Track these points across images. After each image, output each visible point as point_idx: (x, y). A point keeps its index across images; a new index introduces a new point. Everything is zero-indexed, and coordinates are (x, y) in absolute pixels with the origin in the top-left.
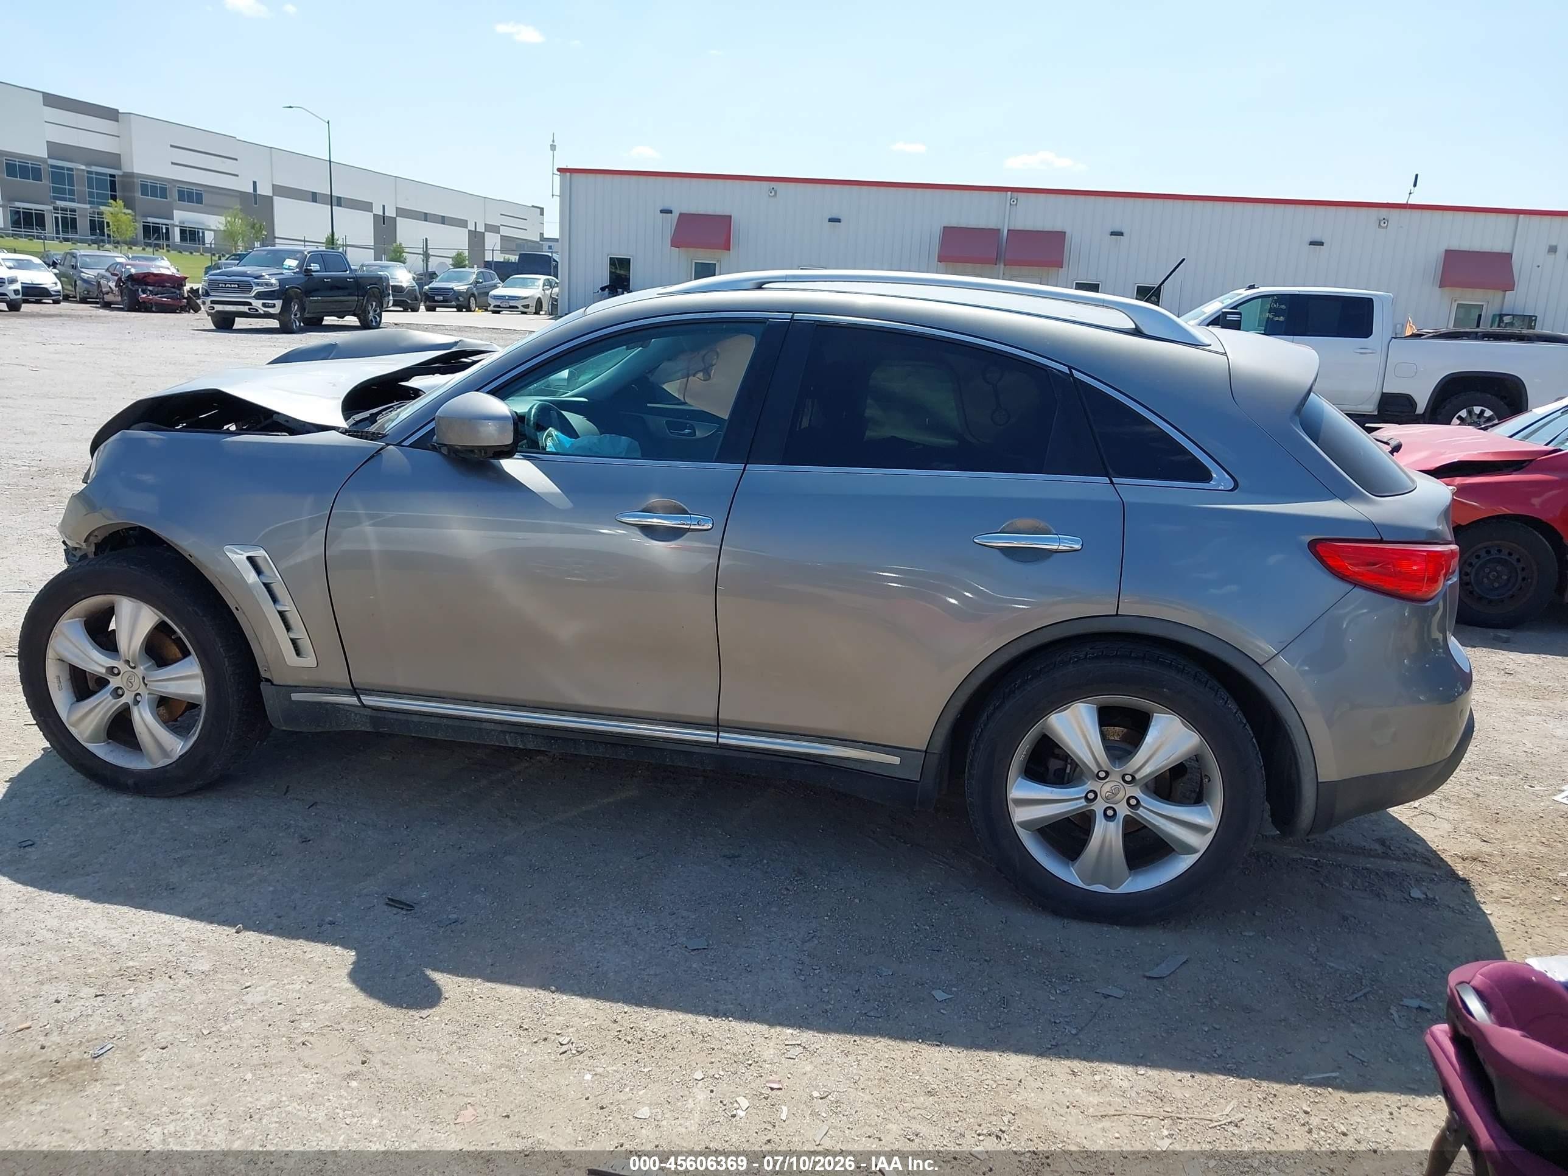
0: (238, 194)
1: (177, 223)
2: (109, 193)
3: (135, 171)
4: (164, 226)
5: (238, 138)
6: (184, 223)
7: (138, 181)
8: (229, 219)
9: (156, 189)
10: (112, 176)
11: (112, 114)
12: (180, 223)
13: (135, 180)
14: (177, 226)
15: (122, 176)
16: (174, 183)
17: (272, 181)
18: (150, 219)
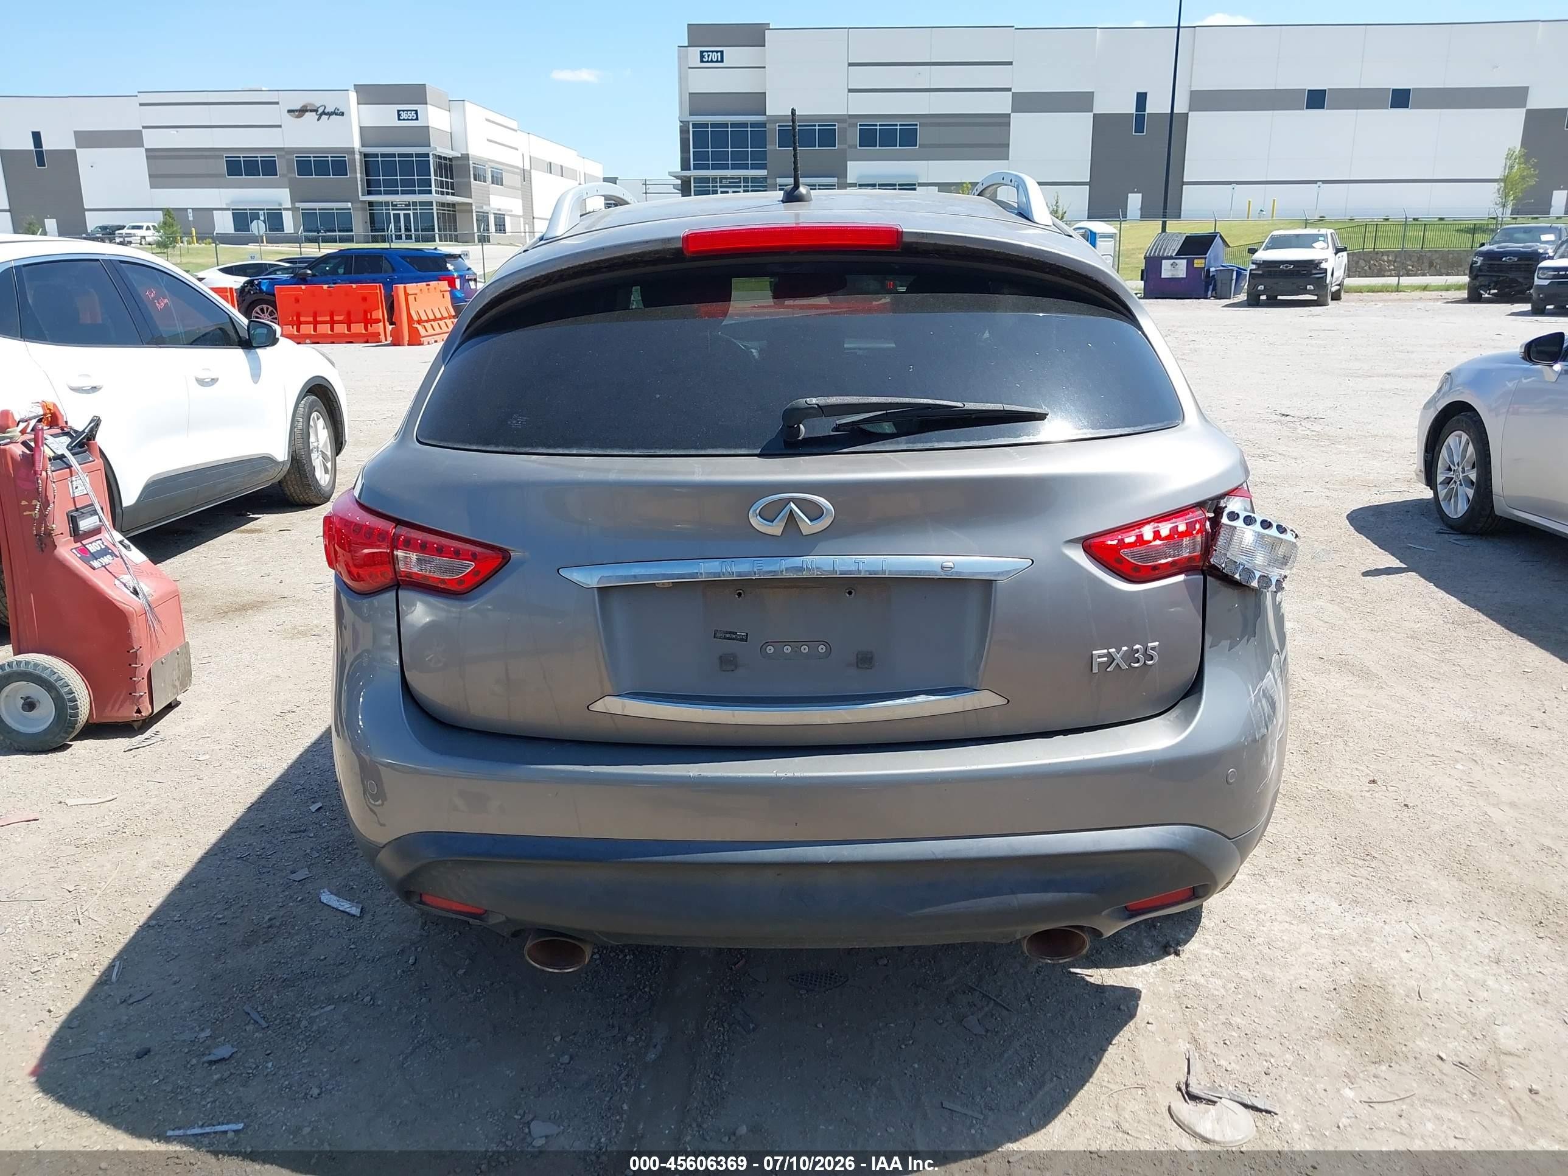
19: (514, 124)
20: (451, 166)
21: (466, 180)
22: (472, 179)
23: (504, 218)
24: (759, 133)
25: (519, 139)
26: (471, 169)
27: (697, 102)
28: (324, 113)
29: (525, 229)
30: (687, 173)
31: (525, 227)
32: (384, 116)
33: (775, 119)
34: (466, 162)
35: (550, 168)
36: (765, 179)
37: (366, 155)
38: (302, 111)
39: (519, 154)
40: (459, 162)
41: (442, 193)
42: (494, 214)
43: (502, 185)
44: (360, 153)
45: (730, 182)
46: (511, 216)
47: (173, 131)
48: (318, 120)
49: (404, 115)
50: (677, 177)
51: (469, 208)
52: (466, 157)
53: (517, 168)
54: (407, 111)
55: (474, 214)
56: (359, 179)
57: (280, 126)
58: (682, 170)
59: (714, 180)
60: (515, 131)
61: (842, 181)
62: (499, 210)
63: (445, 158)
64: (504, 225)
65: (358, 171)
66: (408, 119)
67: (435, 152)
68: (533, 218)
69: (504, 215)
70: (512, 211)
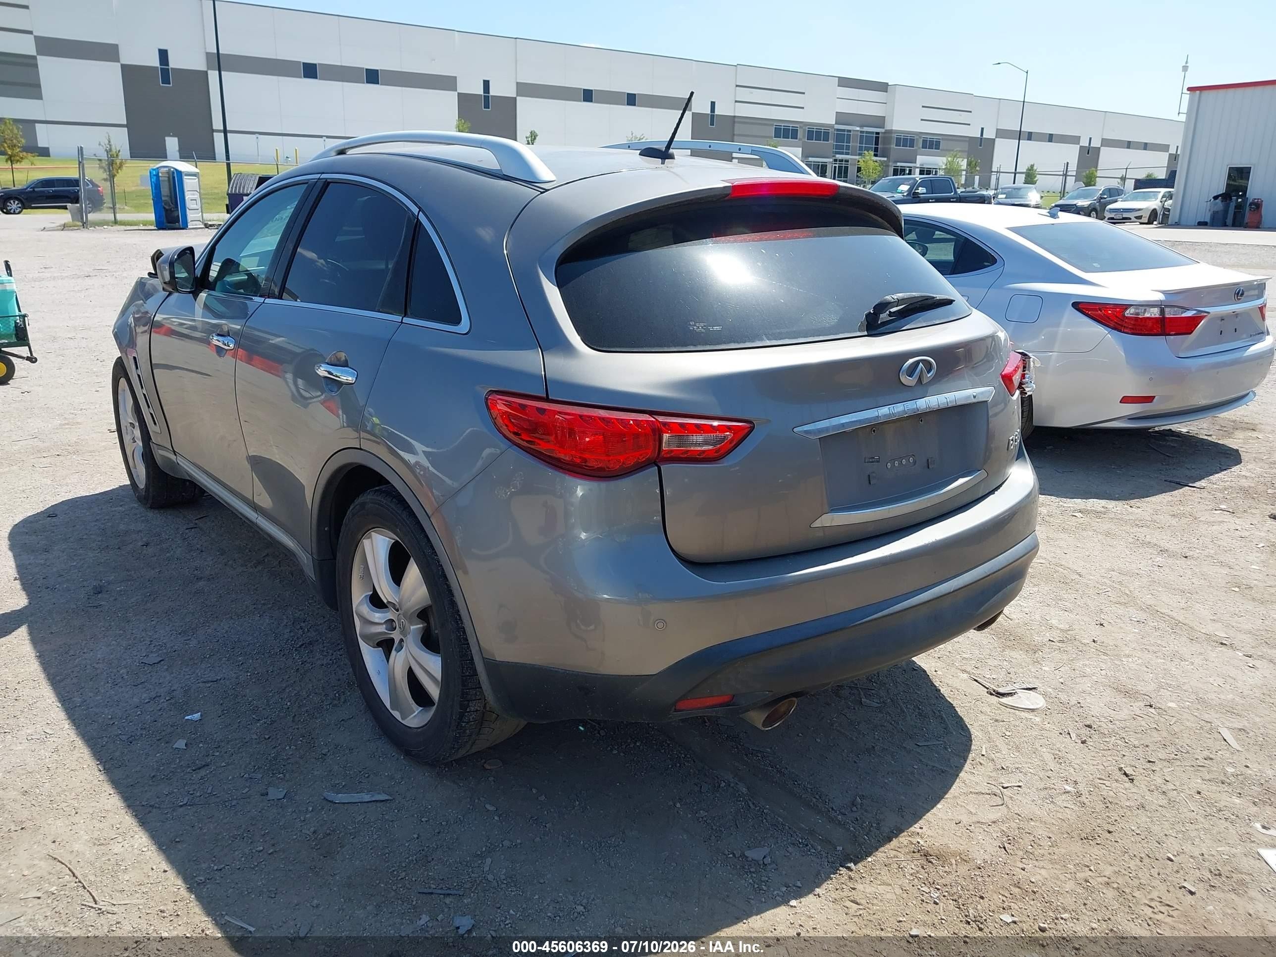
0: (968, 139)
1: (918, 166)
2: (874, 146)
3: (894, 129)
4: (908, 169)
5: (975, 95)
6: (923, 165)
7: (895, 136)
8: (949, 159)
9: (907, 140)
10: (878, 133)
11: (883, 87)
12: (920, 165)
13: (893, 135)
14: (918, 168)
15: (884, 133)
16: (920, 135)
17: (997, 126)
18: (899, 164)
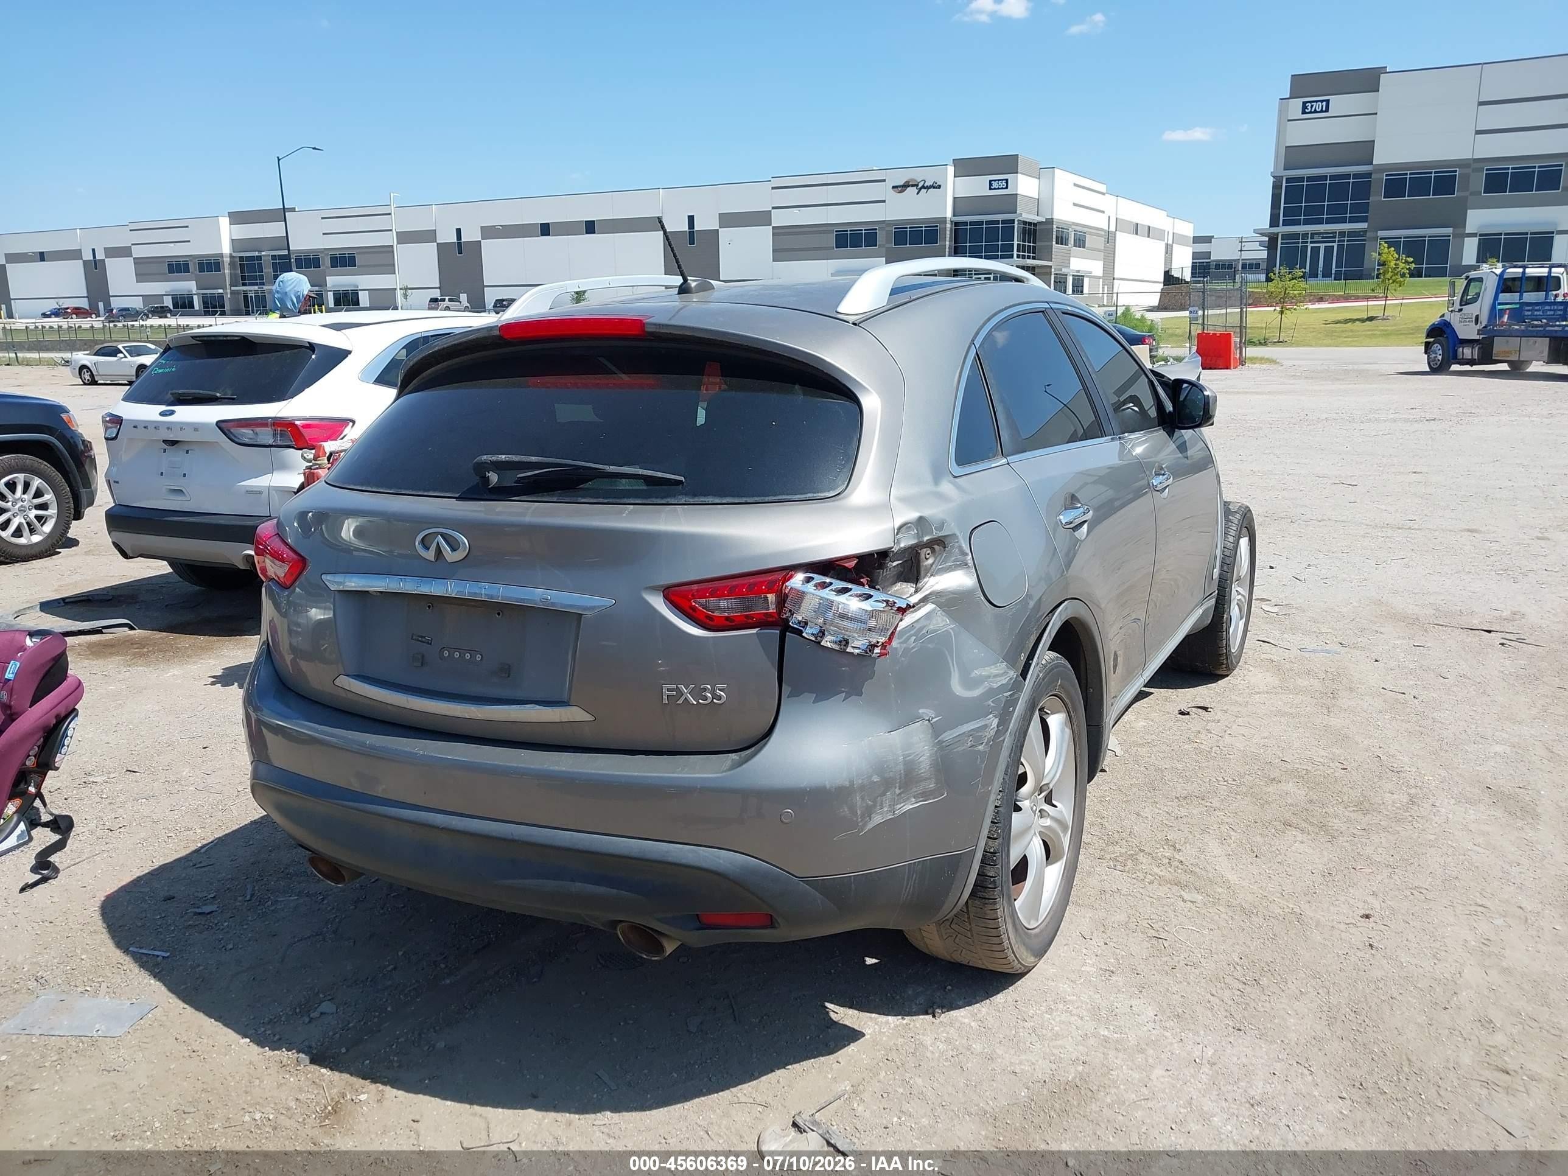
19: (1102, 188)
20: (1035, 230)
21: (1049, 244)
22: (1054, 243)
23: (1083, 280)
24: (1363, 185)
25: (1107, 203)
26: (1054, 233)
27: (1293, 155)
28: (923, 187)
29: (1103, 290)
30: (1275, 230)
31: (1103, 288)
32: (977, 186)
33: (1382, 168)
34: (1049, 227)
35: (1136, 229)
36: (1365, 232)
37: (956, 224)
38: (905, 186)
39: (1104, 217)
40: (1043, 227)
41: (1024, 257)
42: (1073, 275)
43: (1084, 247)
44: (951, 222)
45: (1323, 238)
46: (1090, 277)
47: (795, 210)
48: (918, 193)
49: (995, 185)
50: (1263, 235)
51: (1048, 270)
52: (1050, 221)
53: (1102, 230)
54: (999, 180)
55: (1053, 277)
56: (947, 247)
57: (884, 201)
58: (1271, 226)
59: (1305, 235)
60: (1104, 194)
61: (1459, 231)
62: (1078, 271)
63: (1030, 224)
64: (1082, 286)
65: (948, 239)
66: (998, 189)
67: (1020, 218)
68: (1114, 279)
69: (1083, 276)
70: (1091, 273)
